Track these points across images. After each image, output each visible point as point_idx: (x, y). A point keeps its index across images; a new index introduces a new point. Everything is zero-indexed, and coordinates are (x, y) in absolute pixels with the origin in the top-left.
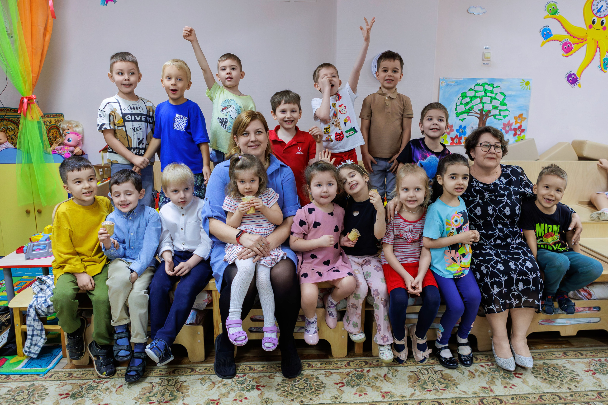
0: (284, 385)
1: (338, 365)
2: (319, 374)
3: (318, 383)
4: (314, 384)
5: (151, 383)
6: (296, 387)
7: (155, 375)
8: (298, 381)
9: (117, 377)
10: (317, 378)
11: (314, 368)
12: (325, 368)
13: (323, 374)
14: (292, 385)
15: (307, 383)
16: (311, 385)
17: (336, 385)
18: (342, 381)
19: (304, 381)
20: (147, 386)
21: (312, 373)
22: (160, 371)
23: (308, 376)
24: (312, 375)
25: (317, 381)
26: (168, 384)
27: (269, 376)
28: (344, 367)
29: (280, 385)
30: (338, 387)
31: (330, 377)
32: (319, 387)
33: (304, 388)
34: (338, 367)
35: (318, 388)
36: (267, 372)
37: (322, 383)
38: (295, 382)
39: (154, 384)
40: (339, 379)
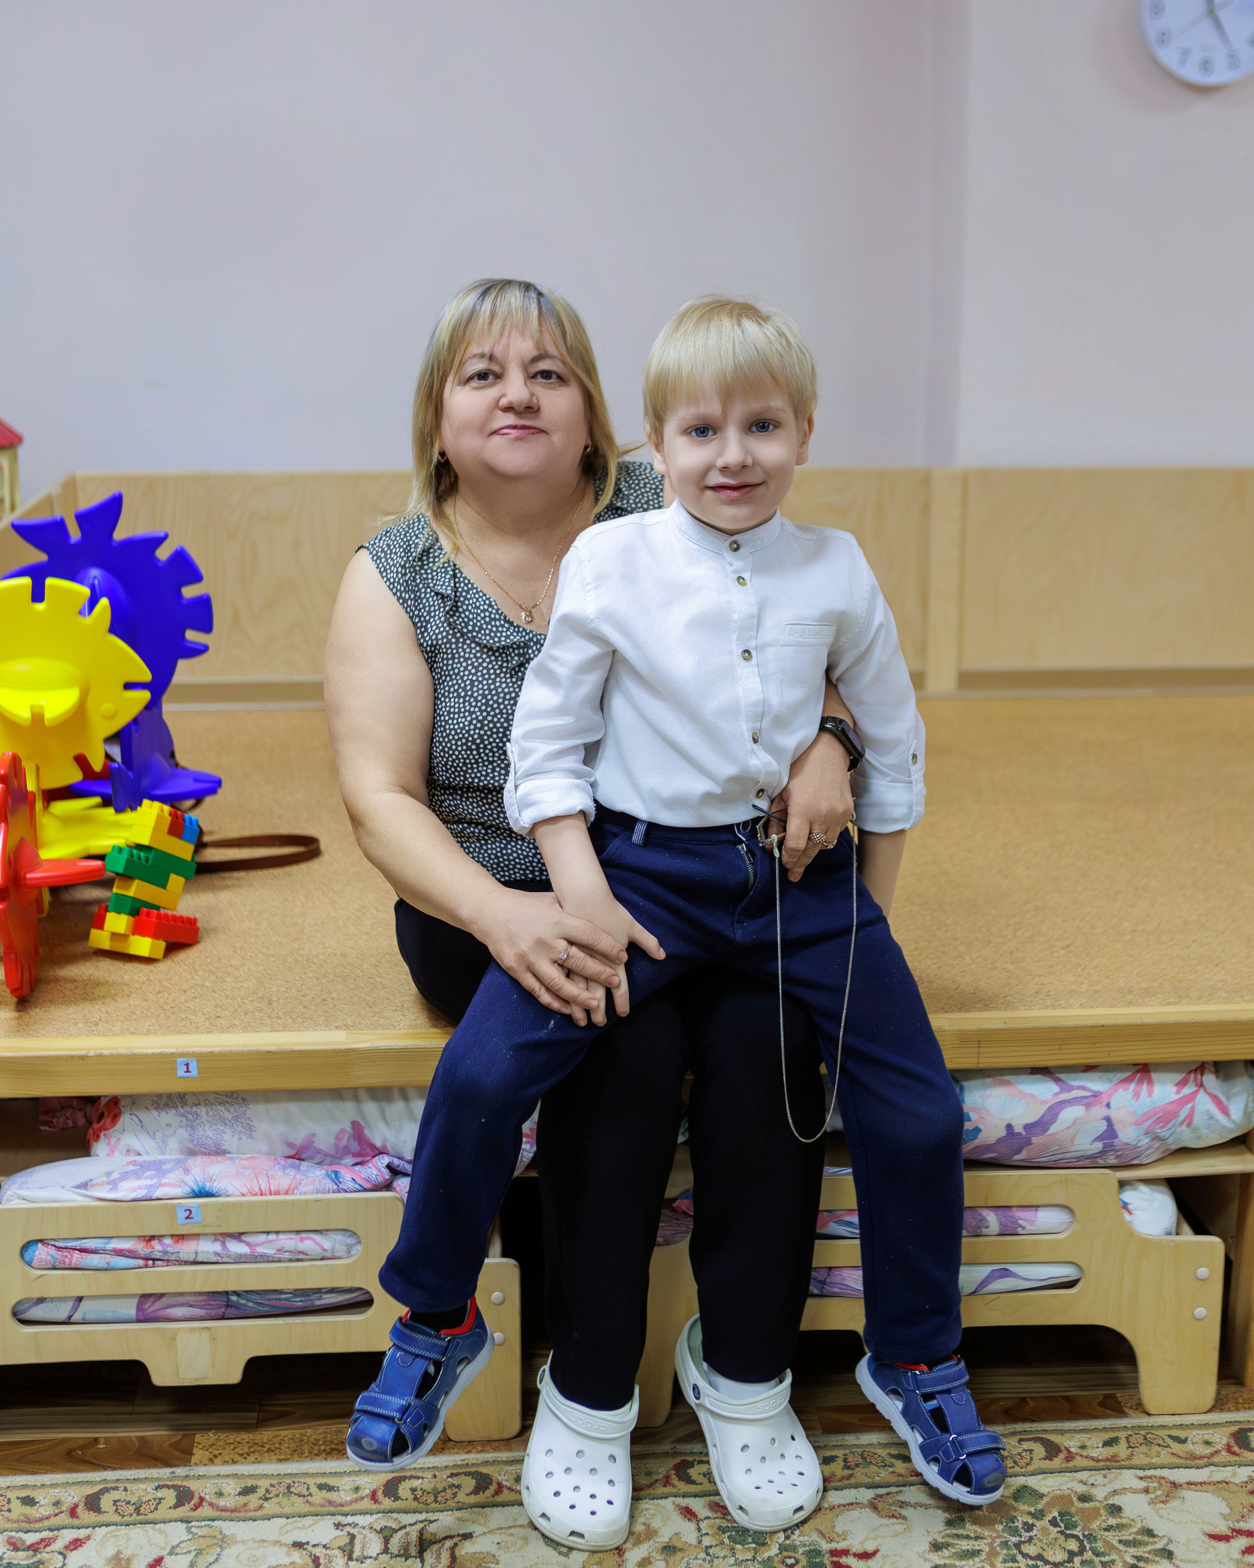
0: (965, 1545)
1: (1189, 1447)
2: (1115, 1492)
3: (1126, 1535)
4: (1112, 1537)
5: (299, 1545)
6: (1026, 1556)
7: (307, 1509)
8: (1029, 1527)
9: (117, 1518)
10: (1115, 1510)
11: (1078, 1462)
12: (1136, 1461)
13: (1135, 1491)
14: (1005, 1544)
15: (1076, 1537)
16: (1099, 1545)
17: (1222, 1545)
18: (1243, 1526)
19: (1054, 1522)
20: (287, 1561)
21: (1081, 1489)
22: (321, 1487)
23: (1062, 1500)
24: (1084, 1498)
25: (1120, 1527)
26: (386, 1550)
27: (873, 1506)
28: (1224, 1456)
29: (947, 1545)
30: (1237, 1555)
31: (1175, 1503)
32: (1140, 1551)
33: (1070, 1560)
34: (1194, 1458)
35: (1139, 1558)
36: (856, 1486)
37: (1150, 1533)
38: (1015, 1532)
39: (318, 1551)
40: (1225, 1518)
